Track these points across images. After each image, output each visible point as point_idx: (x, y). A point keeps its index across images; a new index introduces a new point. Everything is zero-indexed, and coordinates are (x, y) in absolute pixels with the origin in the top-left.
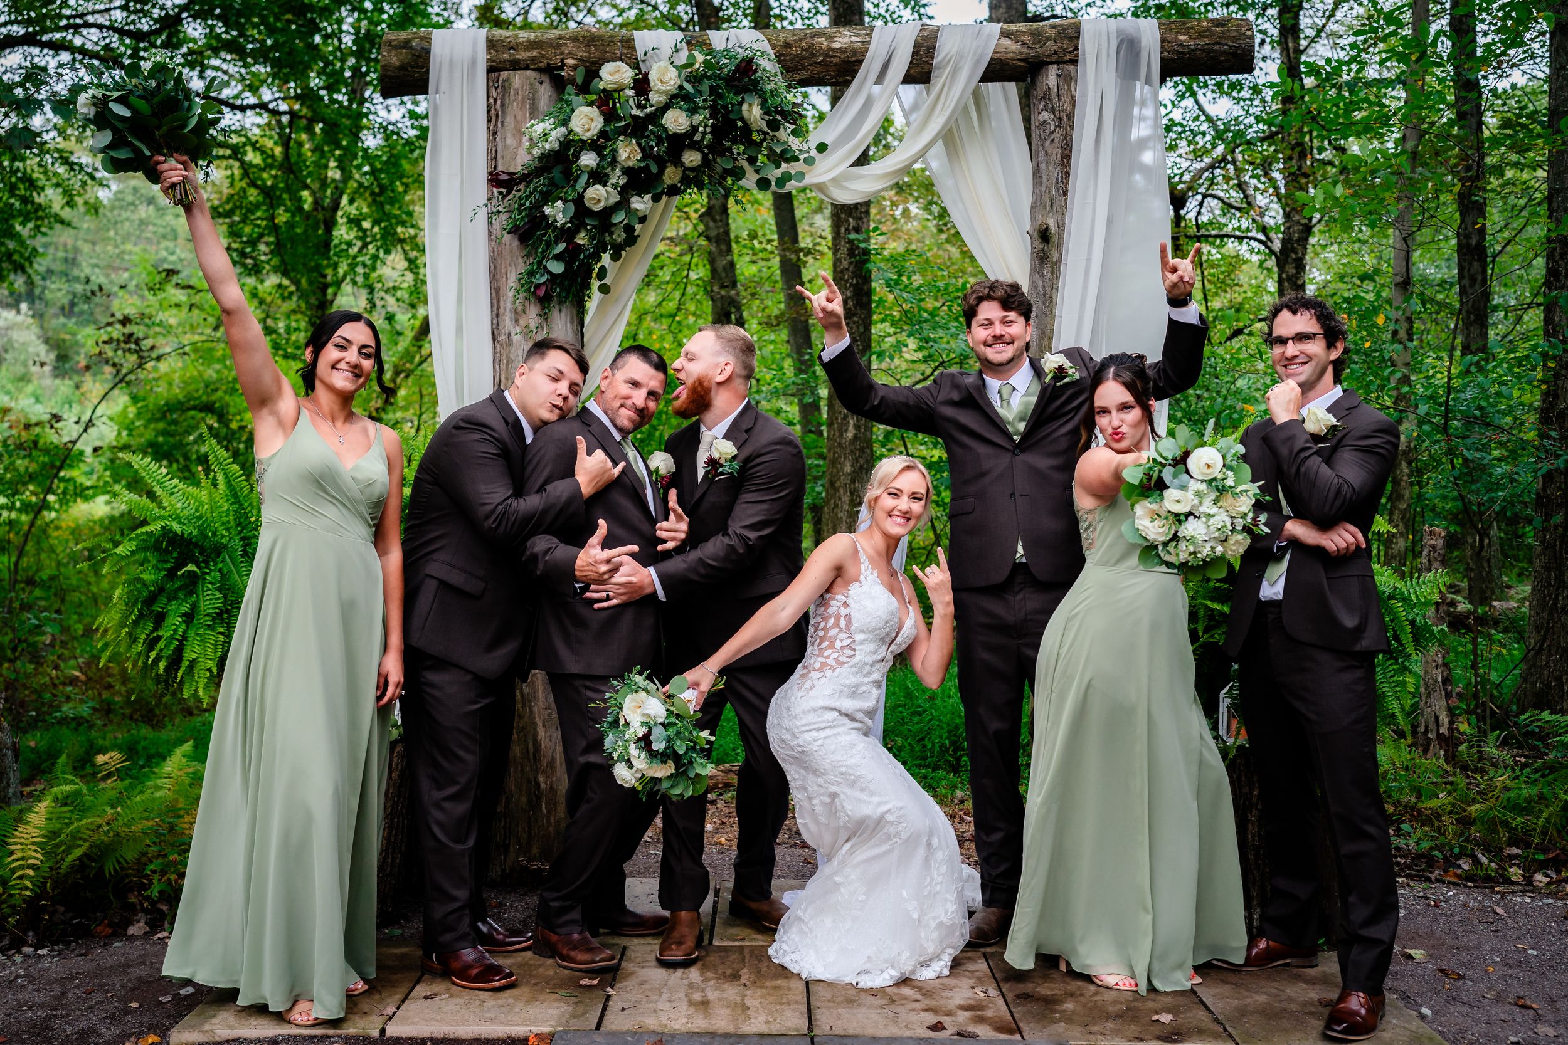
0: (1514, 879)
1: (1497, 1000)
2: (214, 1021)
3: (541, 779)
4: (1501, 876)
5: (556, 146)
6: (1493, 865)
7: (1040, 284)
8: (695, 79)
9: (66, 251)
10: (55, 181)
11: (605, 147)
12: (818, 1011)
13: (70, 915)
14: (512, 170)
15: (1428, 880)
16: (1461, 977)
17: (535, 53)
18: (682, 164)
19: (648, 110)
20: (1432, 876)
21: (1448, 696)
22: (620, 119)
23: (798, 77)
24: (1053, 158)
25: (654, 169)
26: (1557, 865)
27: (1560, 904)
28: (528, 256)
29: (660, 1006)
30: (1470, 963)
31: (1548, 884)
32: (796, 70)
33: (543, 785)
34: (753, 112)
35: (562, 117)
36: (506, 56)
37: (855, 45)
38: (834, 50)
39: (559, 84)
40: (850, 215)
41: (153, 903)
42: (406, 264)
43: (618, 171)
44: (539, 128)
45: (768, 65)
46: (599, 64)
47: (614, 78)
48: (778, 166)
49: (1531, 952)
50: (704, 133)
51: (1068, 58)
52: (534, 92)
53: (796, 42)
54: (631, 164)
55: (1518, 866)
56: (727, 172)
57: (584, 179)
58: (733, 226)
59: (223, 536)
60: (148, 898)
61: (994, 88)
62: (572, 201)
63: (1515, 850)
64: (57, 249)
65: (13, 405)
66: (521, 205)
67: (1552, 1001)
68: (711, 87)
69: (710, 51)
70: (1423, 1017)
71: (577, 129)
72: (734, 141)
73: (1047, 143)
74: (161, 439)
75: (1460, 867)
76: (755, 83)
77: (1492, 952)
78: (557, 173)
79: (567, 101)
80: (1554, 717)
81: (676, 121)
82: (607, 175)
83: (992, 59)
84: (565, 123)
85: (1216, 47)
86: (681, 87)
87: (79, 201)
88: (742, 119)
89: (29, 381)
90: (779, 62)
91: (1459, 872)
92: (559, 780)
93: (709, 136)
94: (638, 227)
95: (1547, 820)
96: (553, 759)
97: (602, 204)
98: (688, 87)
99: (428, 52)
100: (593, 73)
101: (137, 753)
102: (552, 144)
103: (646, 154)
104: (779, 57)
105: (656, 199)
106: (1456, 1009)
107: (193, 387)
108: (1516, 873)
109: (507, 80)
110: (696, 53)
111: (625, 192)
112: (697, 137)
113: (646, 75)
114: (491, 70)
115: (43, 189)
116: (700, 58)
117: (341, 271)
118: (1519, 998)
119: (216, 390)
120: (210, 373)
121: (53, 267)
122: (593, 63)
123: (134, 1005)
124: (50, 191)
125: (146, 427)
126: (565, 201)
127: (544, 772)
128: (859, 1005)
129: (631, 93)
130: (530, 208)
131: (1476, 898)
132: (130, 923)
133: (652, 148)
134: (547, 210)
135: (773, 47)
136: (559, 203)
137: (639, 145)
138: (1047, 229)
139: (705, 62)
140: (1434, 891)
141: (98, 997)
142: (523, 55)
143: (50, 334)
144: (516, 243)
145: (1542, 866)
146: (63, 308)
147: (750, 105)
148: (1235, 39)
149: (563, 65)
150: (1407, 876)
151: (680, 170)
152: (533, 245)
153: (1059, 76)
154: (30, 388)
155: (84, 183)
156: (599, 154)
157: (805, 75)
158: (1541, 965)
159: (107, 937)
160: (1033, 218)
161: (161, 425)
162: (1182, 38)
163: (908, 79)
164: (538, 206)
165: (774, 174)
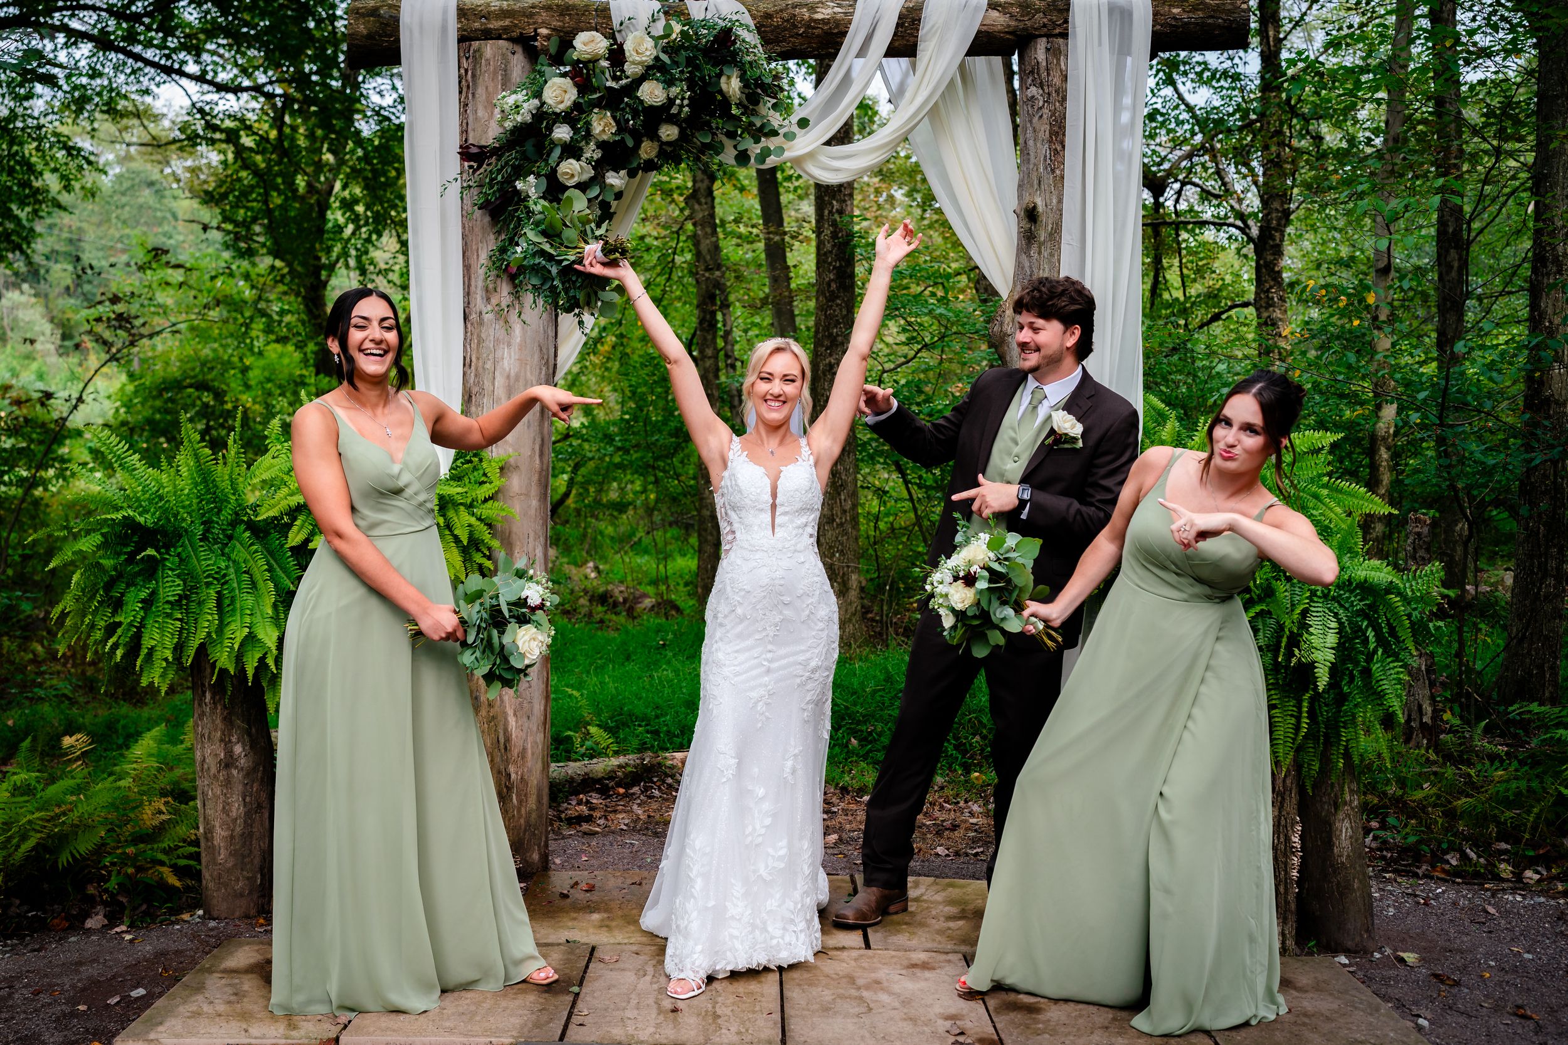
0: (1503, 875)
1: (1496, 1009)
2: (161, 1028)
3: (512, 769)
4: (1491, 872)
5: (529, 118)
6: (1482, 860)
7: (1027, 264)
8: (671, 49)
9: (71, 232)
10: (52, 165)
11: (579, 120)
12: (793, 1021)
13: (25, 908)
14: (483, 143)
15: (1416, 875)
16: (1457, 983)
17: (507, 22)
18: (659, 138)
19: (624, 82)
20: (1420, 872)
21: (1432, 684)
22: (595, 90)
23: (779, 49)
24: (1041, 135)
25: (630, 143)
26: (1546, 861)
27: (1552, 902)
28: (499, 233)
29: (629, 1014)
30: (1465, 967)
31: (1539, 881)
32: (777, 41)
33: (513, 776)
34: (732, 85)
35: (535, 88)
36: (477, 25)
37: (838, 16)
38: (816, 21)
39: (532, 54)
40: (834, 198)
41: (112, 895)
42: (398, 246)
43: (592, 145)
44: (511, 100)
45: (749, 37)
46: (573, 33)
47: (588, 49)
48: (757, 141)
49: (1527, 956)
50: (681, 106)
51: (1057, 31)
52: (507, 63)
53: (777, 12)
54: (605, 137)
55: (1508, 861)
56: (705, 147)
57: (557, 152)
58: (718, 210)
59: (184, 520)
60: (106, 891)
61: (980, 62)
62: (545, 175)
63: (1504, 846)
64: (61, 230)
65: (14, 382)
66: (492, 180)
67: (1552, 1011)
68: (688, 59)
69: (688, 21)
70: (1420, 1028)
71: (549, 101)
72: (712, 115)
73: (1035, 119)
74: (158, 416)
75: (1448, 862)
76: (735, 54)
77: (1487, 955)
78: (529, 147)
79: (539, 72)
80: (1543, 708)
81: (652, 93)
82: (581, 149)
83: (979, 32)
84: (538, 94)
85: (1210, 21)
86: (657, 58)
87: (77, 185)
88: (721, 92)
89: (34, 359)
90: (759, 33)
91: (1447, 867)
92: (530, 771)
93: (686, 109)
94: (614, 204)
95: (1538, 816)
96: (524, 749)
97: (576, 179)
98: (665, 58)
99: (397, 20)
100: (566, 43)
101: (116, 732)
102: (524, 116)
103: (621, 128)
104: (759, 28)
105: (632, 174)
106: (1452, 1019)
107: (189, 365)
108: (1505, 869)
109: (478, 50)
110: (673, 23)
111: (600, 167)
112: (674, 110)
113: (621, 46)
114: (461, 40)
115: (41, 174)
116: (677, 28)
117: (334, 255)
118: (1519, 1007)
119: (212, 369)
120: (206, 352)
121: (57, 247)
122: (567, 33)
123: (82, 1008)
124: (47, 175)
125: (143, 404)
126: (538, 176)
127: (515, 762)
128: (835, 1013)
129: (605, 64)
130: (502, 183)
131: (1465, 896)
132: (88, 915)
133: (628, 121)
134: (519, 185)
135: (753, 17)
136: (531, 178)
137: (614, 117)
138: (1035, 208)
139: (682, 32)
140: (1423, 887)
141: (45, 998)
142: (494, 24)
143: (55, 313)
144: (487, 219)
145: (1532, 863)
146: (68, 288)
147: (729, 77)
148: (1230, 12)
149: (537, 34)
150: (1394, 871)
151: (656, 144)
152: (505, 220)
153: (1048, 50)
154: (34, 366)
155: (80, 168)
156: (573, 127)
157: (785, 47)
158: (1538, 971)
159: (63, 930)
160: (1020, 197)
161: (158, 403)
162: (1175, 11)
163: (891, 52)
164: (510, 181)
165: (755, 150)
